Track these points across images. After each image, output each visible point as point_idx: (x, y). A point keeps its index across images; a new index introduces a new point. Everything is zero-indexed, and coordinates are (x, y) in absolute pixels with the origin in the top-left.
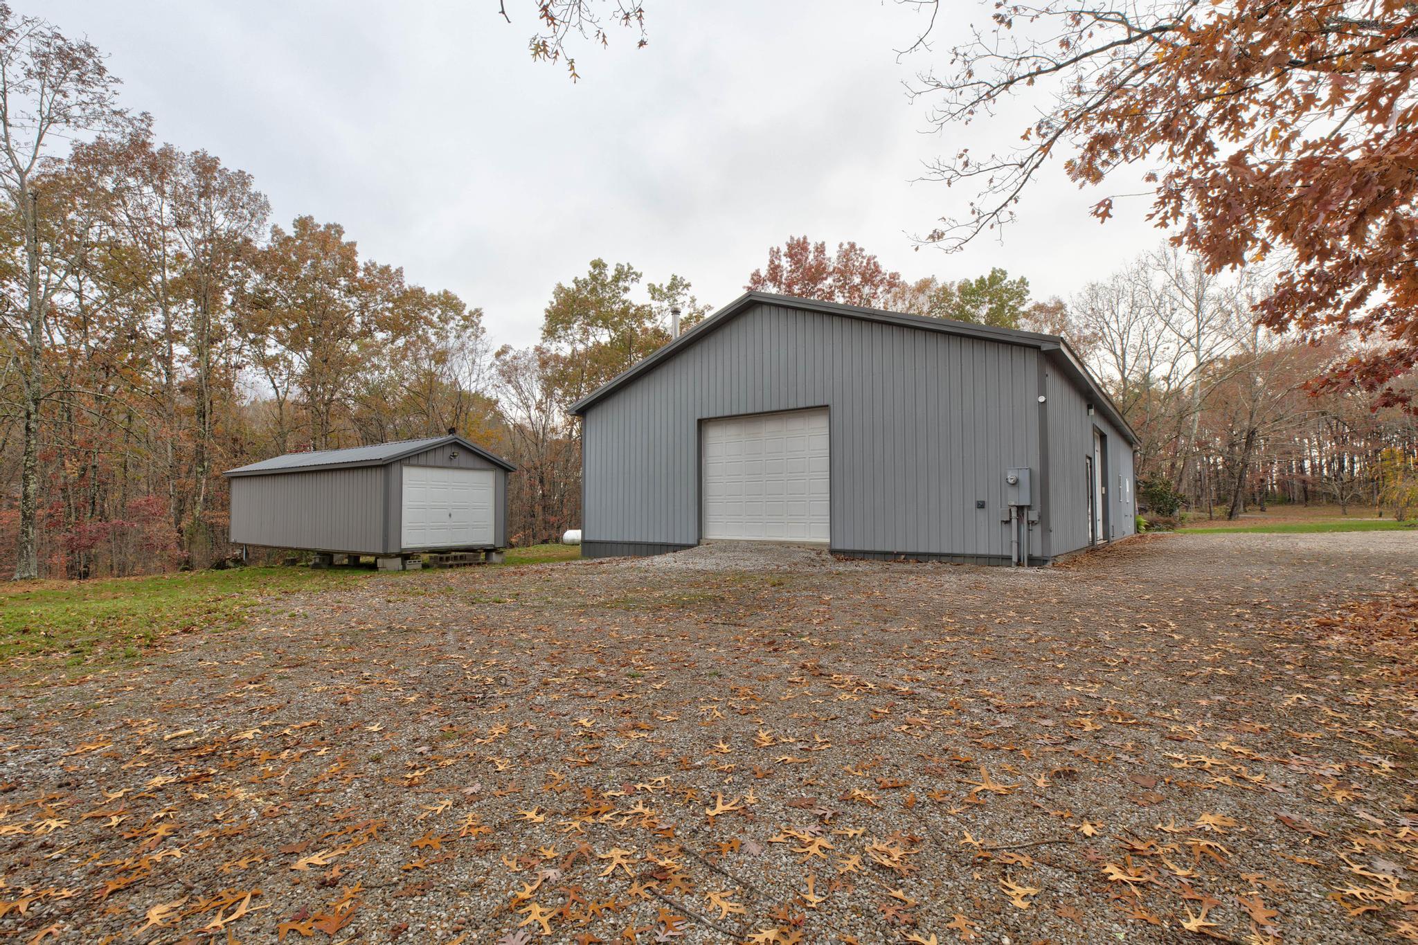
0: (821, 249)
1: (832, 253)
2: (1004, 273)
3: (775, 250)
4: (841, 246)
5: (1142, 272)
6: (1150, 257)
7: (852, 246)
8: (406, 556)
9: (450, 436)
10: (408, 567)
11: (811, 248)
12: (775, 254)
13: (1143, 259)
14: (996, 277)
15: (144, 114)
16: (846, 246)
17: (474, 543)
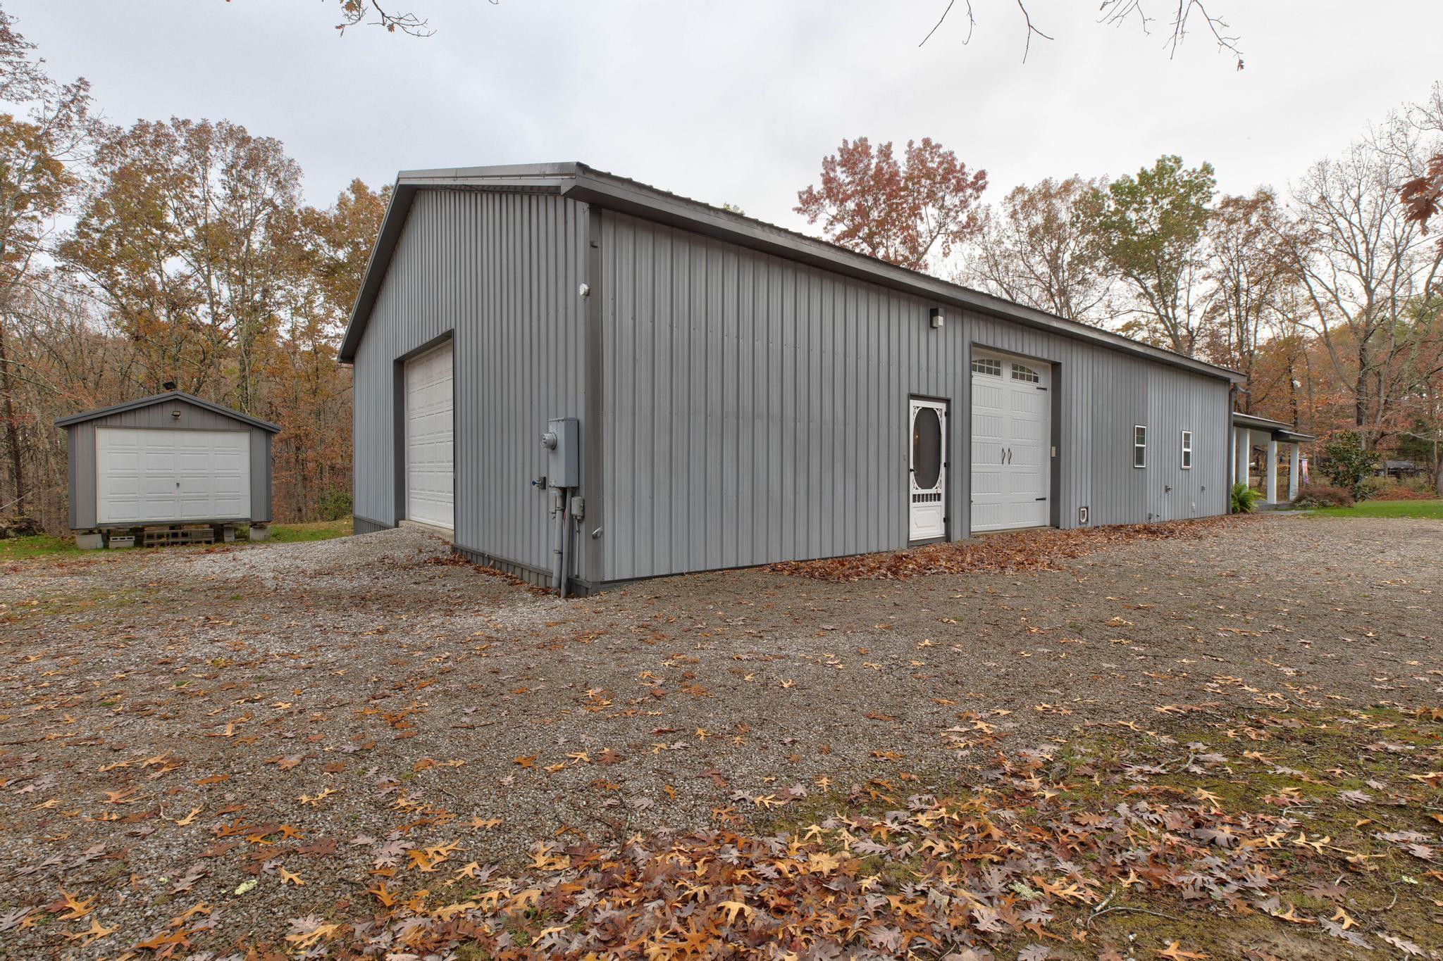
0: (886, 152)
1: (900, 157)
2: (1178, 161)
3: (829, 159)
4: (911, 144)
5: (1399, 135)
6: (1416, 112)
7: (927, 142)
8: (108, 534)
9: (168, 393)
10: (111, 545)
11: (874, 151)
12: (829, 164)
13: (1402, 115)
14: (1164, 168)
15: (80, 79)
16: (918, 144)
17: (218, 517)
